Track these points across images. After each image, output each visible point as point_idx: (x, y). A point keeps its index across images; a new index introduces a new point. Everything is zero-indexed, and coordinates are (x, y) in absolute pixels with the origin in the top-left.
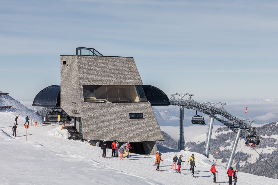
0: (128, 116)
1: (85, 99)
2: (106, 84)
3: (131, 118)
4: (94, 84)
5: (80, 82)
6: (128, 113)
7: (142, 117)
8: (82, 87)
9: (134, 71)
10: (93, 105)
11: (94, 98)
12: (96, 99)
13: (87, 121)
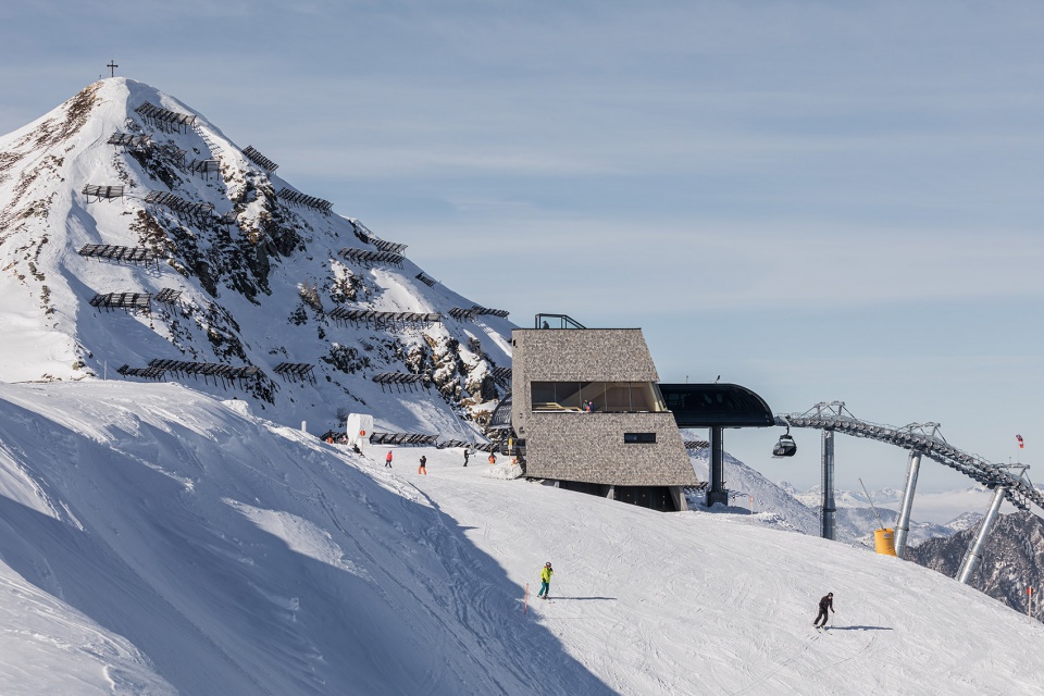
0: (621, 439)
1: (534, 407)
2: (578, 380)
3: (626, 442)
4: (553, 379)
5: (525, 377)
6: (622, 433)
7: (654, 441)
8: (529, 385)
9: (642, 353)
10: (550, 417)
11: (557, 405)
12: (560, 407)
13: (536, 446)
